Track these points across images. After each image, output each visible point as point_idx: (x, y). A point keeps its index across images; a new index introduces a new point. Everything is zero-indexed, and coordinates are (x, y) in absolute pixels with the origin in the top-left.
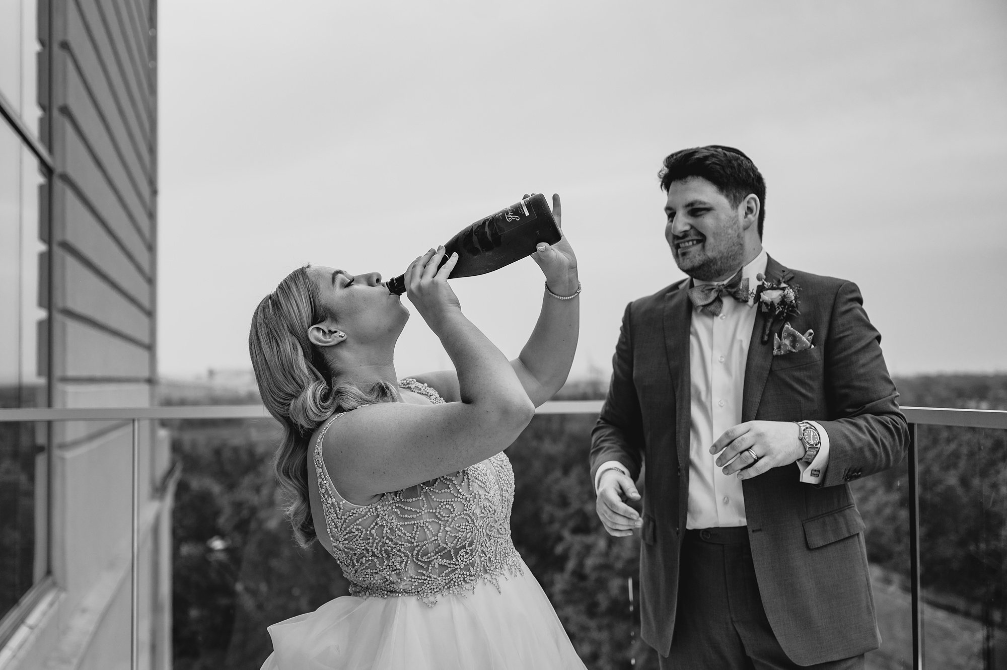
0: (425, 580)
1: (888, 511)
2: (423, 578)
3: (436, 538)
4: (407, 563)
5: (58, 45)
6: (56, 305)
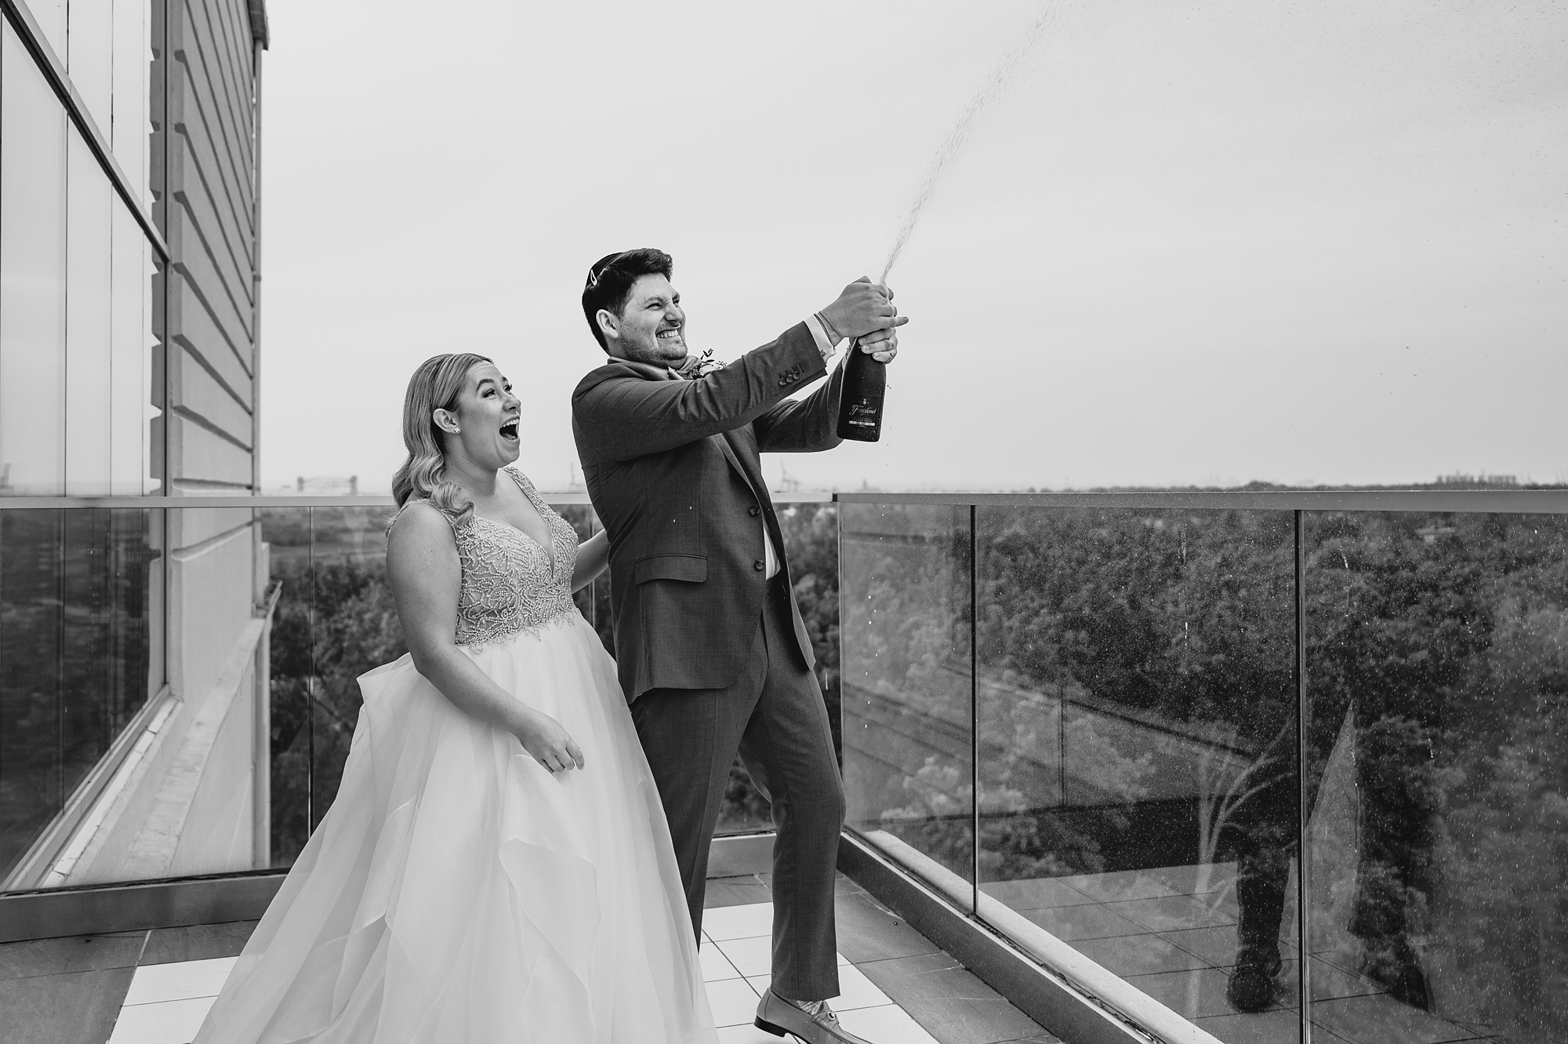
0: (474, 633)
5: (173, 126)
6: (172, 403)
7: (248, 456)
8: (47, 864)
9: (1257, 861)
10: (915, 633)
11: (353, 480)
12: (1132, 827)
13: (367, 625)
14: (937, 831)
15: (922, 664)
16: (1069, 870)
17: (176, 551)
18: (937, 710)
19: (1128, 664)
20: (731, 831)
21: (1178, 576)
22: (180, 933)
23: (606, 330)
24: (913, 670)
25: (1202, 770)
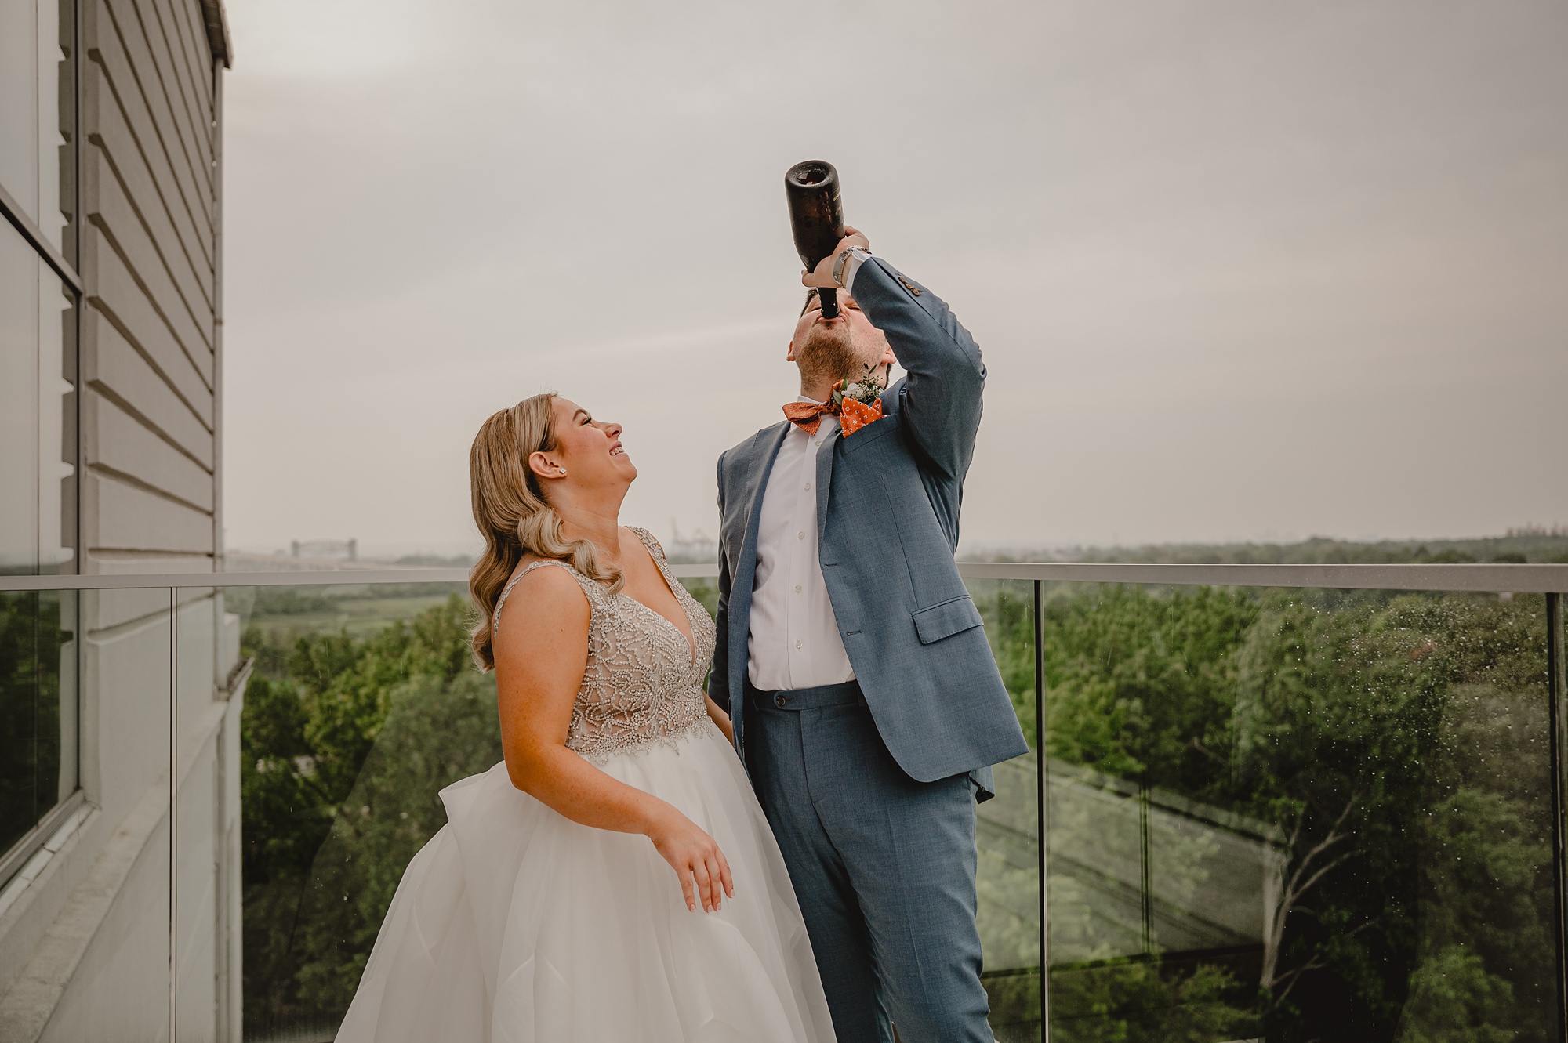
0: (597, 738)
1: (1103, 701)
2: (595, 736)
3: (609, 701)
4: (578, 721)
5: (87, 138)
6: (86, 459)
7: (209, 520)
11: (352, 544)
17: (91, 632)
19: (1186, 737)
21: (1238, 641)
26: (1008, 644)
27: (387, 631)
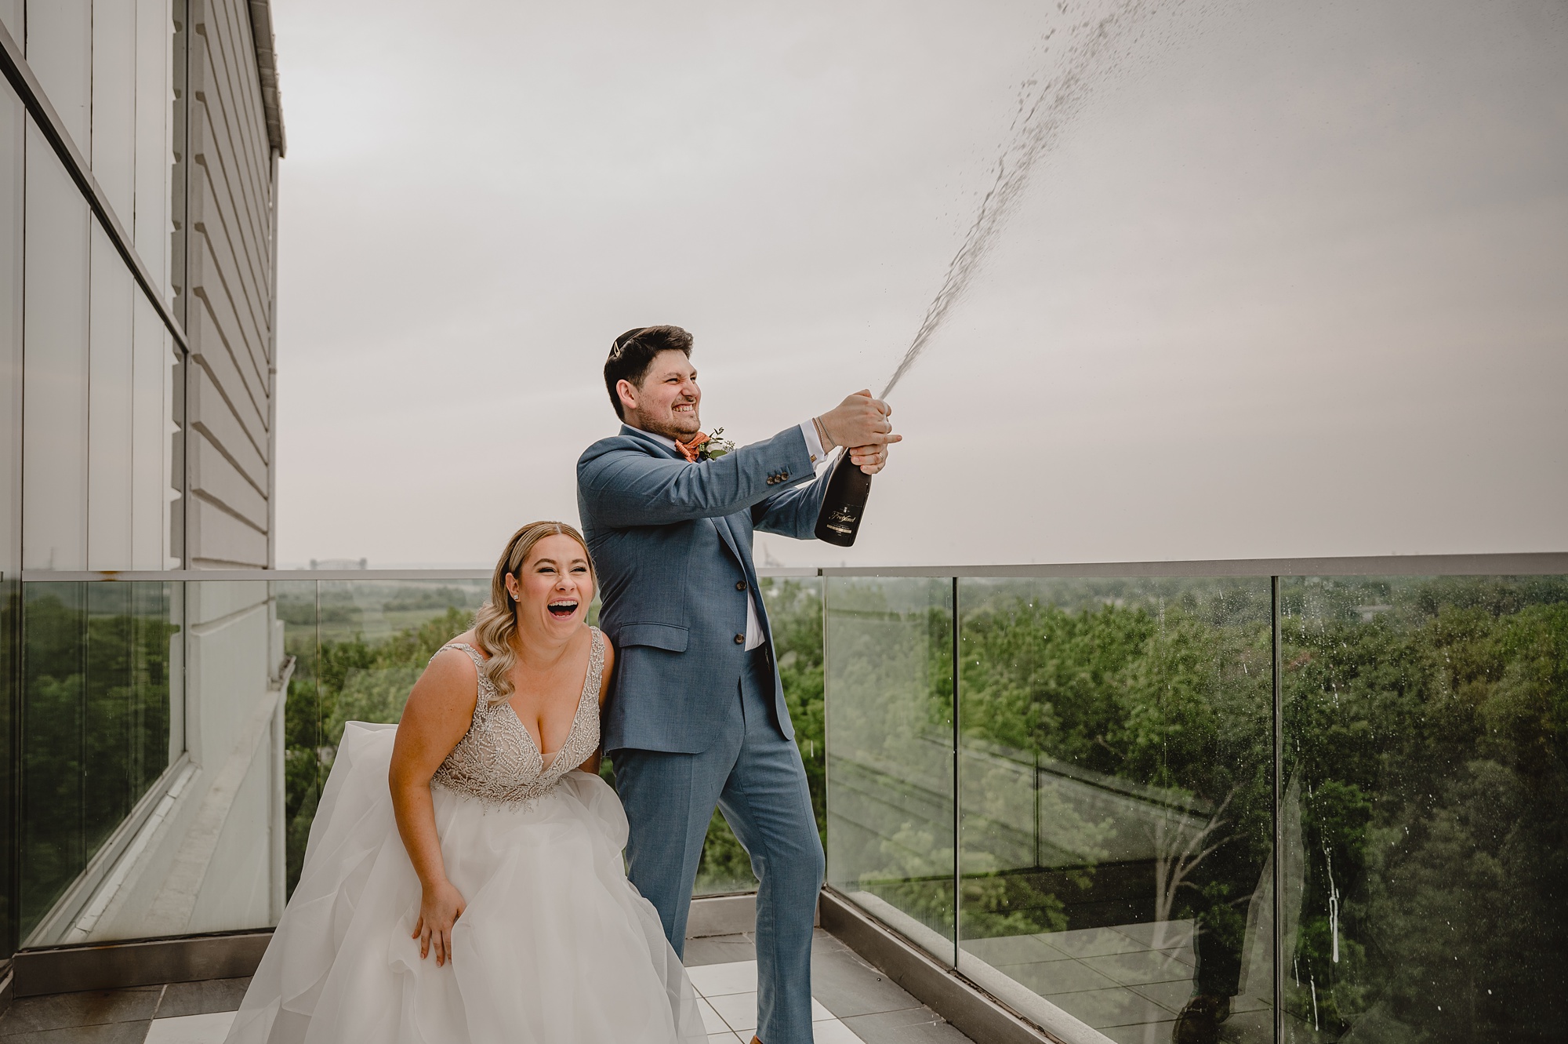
5: (193, 226)
6: (190, 486)
7: (264, 538)
8: (70, 921)
9: (1208, 918)
10: (891, 707)
11: (363, 562)
12: (1094, 887)
13: (376, 699)
14: (912, 892)
15: (898, 736)
16: (1036, 927)
17: (195, 626)
18: (913, 776)
19: (1091, 735)
20: (720, 892)
21: (1137, 653)
22: (195, 987)
23: (625, 399)
24: (889, 742)
25: (1159, 833)
26: (938, 654)
27: (396, 639)
